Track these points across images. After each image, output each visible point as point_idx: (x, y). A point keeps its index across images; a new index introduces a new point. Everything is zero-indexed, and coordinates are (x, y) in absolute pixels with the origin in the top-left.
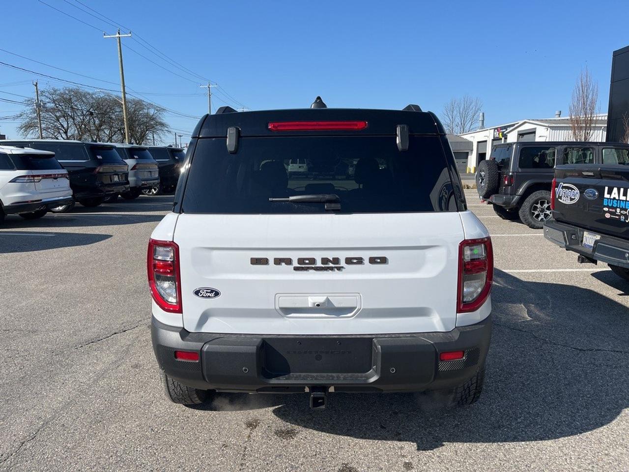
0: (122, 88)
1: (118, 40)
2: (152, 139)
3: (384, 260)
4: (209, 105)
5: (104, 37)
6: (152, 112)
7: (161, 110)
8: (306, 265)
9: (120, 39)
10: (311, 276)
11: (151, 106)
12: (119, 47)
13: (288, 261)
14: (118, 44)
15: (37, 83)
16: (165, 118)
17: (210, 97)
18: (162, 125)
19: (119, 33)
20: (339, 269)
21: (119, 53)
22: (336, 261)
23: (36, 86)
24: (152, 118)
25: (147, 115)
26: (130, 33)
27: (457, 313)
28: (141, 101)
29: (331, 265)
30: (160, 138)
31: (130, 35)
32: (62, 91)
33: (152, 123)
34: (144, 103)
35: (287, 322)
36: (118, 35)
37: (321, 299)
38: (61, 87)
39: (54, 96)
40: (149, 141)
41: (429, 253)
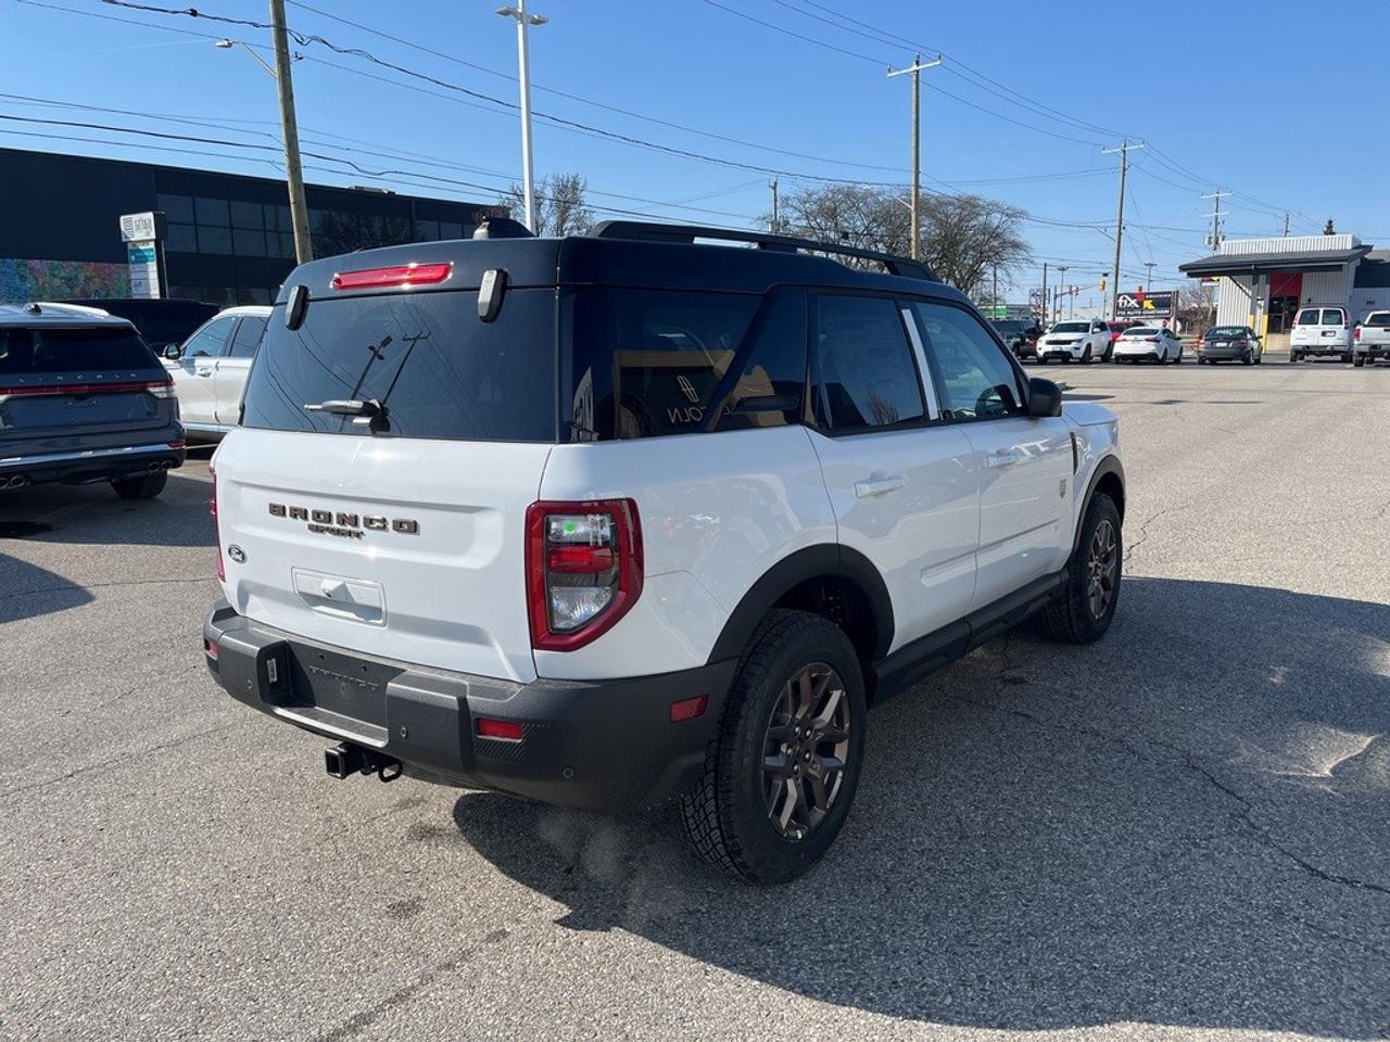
0: (913, 177)
1: (914, 77)
2: (992, 278)
3: (413, 528)
4: (1120, 194)
5: (889, 75)
6: (996, 219)
7: (1014, 215)
8: (322, 522)
9: (917, 76)
10: (327, 542)
11: (994, 207)
12: (914, 93)
13: (304, 515)
14: (914, 86)
15: (776, 183)
16: (1024, 233)
17: (1124, 175)
18: (1016, 246)
19: (917, 63)
20: (358, 535)
21: (914, 104)
22: (354, 520)
23: (774, 188)
24: (995, 234)
25: (984, 229)
26: (940, 58)
27: (532, 648)
28: (975, 198)
29: (348, 526)
30: (1008, 274)
31: (939, 62)
32: (822, 194)
33: (996, 243)
34: (981, 203)
35: (315, 619)
36: (915, 67)
37: (330, 585)
38: (819, 189)
39: (807, 205)
40: (985, 283)
41: (479, 520)
